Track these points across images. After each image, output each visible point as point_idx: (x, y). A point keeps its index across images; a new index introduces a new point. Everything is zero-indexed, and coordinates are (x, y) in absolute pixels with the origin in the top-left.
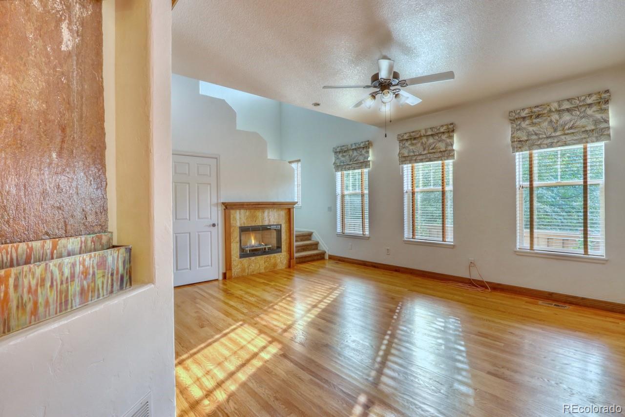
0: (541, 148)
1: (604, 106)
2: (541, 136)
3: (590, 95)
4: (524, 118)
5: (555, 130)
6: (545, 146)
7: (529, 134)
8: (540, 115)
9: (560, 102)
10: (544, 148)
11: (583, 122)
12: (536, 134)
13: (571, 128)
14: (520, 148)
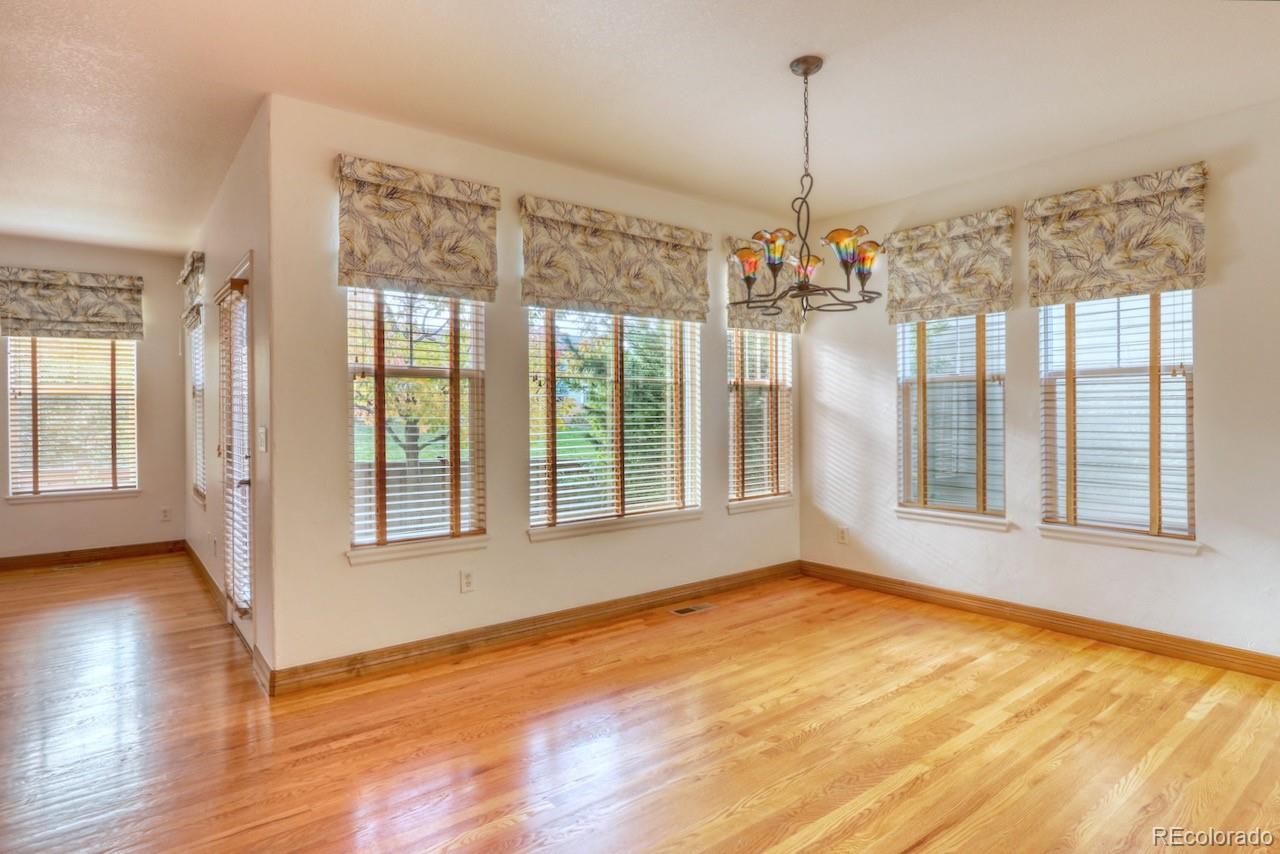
0: (52, 336)
1: (136, 296)
2: (53, 318)
3: (121, 277)
4: (24, 284)
5: (74, 313)
6: (59, 334)
7: (32, 310)
8: (51, 285)
9: (82, 275)
10: (57, 336)
11: (110, 310)
12: (45, 313)
13: (96, 315)
14: (16, 329)
